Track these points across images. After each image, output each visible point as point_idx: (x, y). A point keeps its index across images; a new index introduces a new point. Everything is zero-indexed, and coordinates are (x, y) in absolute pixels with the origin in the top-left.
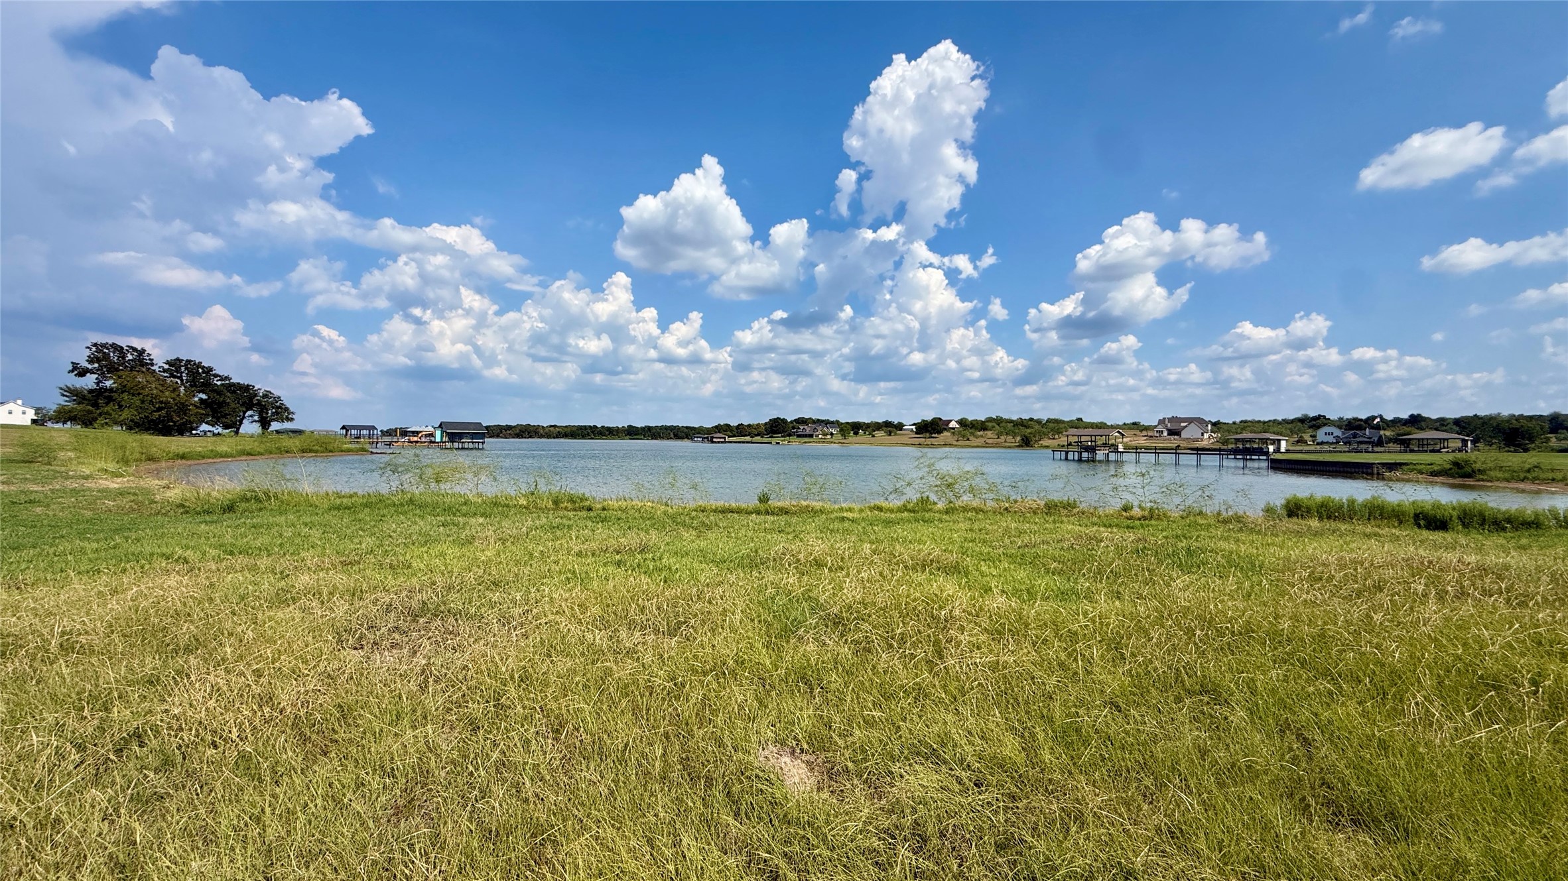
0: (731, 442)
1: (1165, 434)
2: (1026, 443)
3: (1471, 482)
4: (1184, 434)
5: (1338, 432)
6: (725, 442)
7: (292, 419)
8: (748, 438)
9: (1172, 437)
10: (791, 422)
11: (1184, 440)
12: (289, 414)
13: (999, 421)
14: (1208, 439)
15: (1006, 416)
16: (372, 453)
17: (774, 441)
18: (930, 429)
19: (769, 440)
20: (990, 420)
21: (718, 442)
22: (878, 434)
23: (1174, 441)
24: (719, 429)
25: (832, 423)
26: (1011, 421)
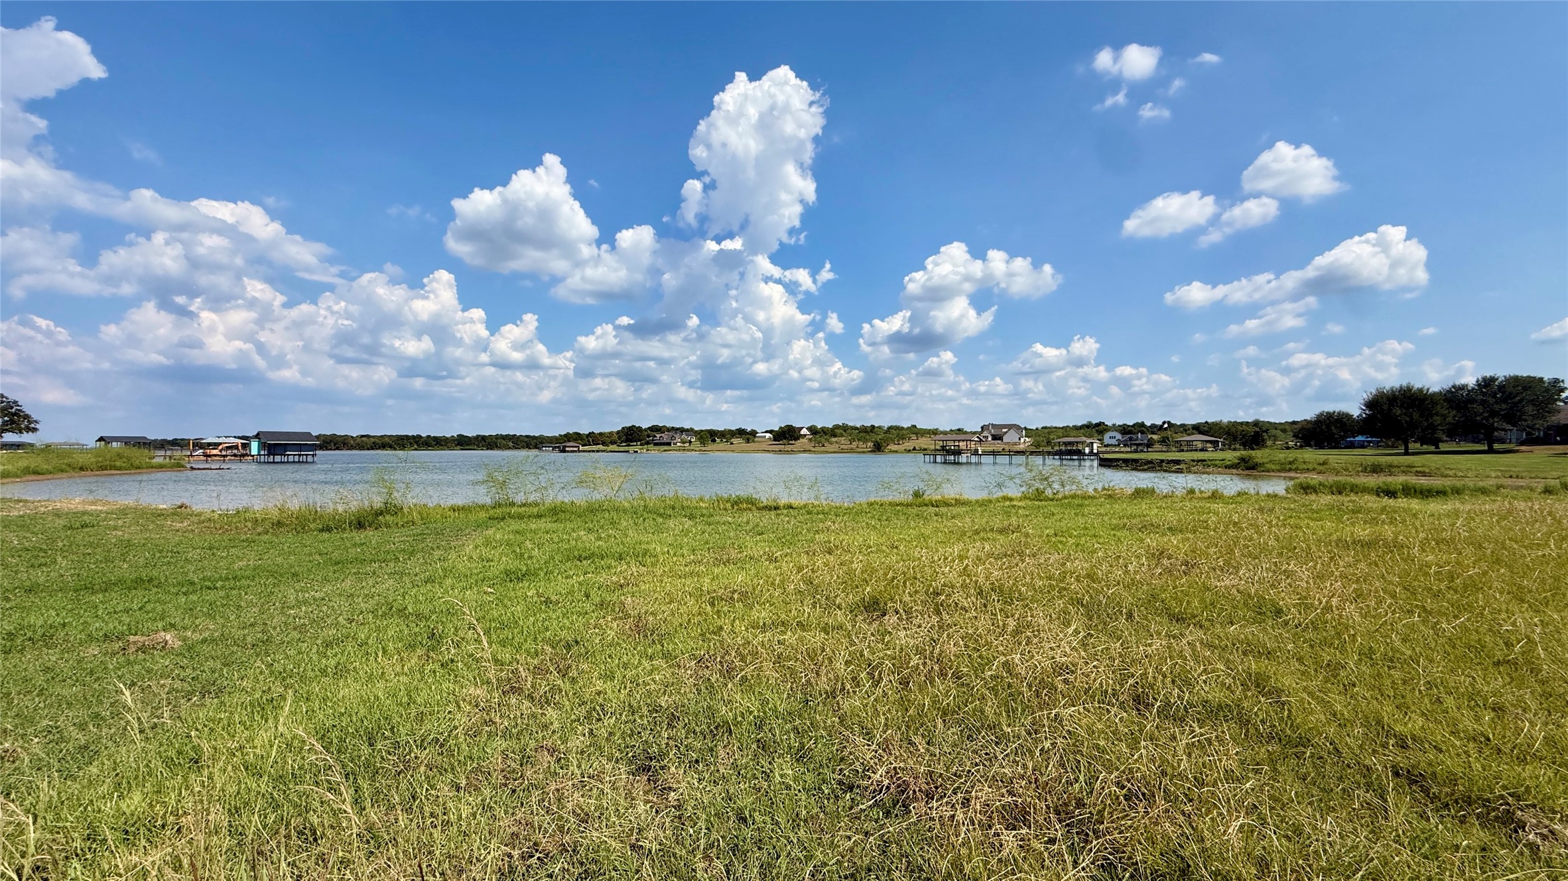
0: (584, 451)
1: (990, 439)
2: (878, 448)
3: (1255, 473)
4: (1005, 439)
5: (1119, 436)
6: (579, 451)
7: (35, 430)
8: (600, 447)
9: (996, 442)
10: (646, 430)
11: (1005, 444)
12: (29, 422)
13: (845, 428)
14: (1025, 442)
15: (851, 424)
16: (192, 468)
17: (631, 449)
18: (787, 435)
19: (626, 448)
20: (837, 427)
21: (572, 451)
22: (735, 441)
23: (998, 446)
24: (568, 437)
25: (687, 430)
26: (856, 428)
